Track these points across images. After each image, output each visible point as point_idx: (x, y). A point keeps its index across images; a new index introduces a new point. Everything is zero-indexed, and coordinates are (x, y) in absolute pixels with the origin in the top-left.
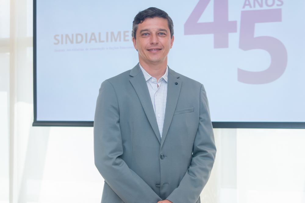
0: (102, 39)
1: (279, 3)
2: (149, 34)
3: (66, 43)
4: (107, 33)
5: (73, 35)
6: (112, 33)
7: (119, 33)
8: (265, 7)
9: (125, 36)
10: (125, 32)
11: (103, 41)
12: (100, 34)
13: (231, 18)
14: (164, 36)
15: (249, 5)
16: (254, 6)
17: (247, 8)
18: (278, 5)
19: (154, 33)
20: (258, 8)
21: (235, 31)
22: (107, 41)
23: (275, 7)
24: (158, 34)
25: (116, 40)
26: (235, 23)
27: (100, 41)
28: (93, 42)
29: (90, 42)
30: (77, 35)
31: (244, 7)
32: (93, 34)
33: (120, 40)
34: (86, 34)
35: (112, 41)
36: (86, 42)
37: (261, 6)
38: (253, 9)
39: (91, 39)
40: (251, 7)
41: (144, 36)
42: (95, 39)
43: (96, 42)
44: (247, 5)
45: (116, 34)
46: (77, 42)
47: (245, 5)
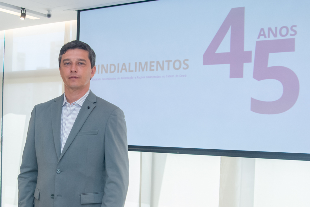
0: (131, 70)
1: (293, 33)
2: (70, 63)
3: (102, 73)
4: (136, 63)
5: (107, 65)
6: (140, 63)
7: (146, 63)
8: (279, 37)
9: (151, 66)
10: (151, 62)
11: (132, 71)
12: (130, 64)
13: (246, 48)
14: (84, 65)
15: (264, 35)
16: (269, 37)
17: (262, 38)
18: (291, 35)
19: (74, 62)
20: (272, 38)
21: (250, 61)
22: (136, 71)
23: (288, 37)
24: (78, 63)
25: (143, 70)
26: (250, 52)
27: (130, 71)
28: (124, 71)
29: (121, 72)
30: (111, 65)
31: (259, 38)
32: (124, 64)
33: (147, 70)
34: (118, 64)
35: (139, 71)
36: (118, 72)
37: (275, 36)
38: (267, 39)
39: (122, 69)
40: (265, 37)
41: (66, 65)
42: (125, 69)
43: (126, 71)
44: (262, 35)
45: (143, 64)
46: (111, 72)
47: (260, 35)
